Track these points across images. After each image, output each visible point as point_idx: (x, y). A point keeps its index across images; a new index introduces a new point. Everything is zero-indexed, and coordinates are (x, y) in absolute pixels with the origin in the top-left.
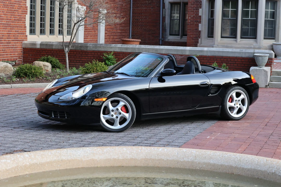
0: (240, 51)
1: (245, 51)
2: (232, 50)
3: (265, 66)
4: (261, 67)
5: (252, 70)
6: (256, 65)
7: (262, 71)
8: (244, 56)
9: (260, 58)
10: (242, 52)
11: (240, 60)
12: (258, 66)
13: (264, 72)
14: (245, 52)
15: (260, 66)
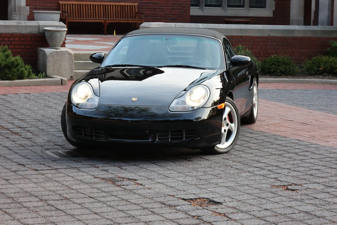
0: (18, 25)
1: (25, 23)
2: (5, 22)
3: (61, 47)
4: (58, 48)
5: (51, 53)
6: (47, 45)
7: (65, 54)
8: (24, 31)
9: (58, 34)
10: (21, 26)
11: (17, 39)
12: (50, 47)
13: (68, 55)
14: (25, 25)
15: (56, 46)
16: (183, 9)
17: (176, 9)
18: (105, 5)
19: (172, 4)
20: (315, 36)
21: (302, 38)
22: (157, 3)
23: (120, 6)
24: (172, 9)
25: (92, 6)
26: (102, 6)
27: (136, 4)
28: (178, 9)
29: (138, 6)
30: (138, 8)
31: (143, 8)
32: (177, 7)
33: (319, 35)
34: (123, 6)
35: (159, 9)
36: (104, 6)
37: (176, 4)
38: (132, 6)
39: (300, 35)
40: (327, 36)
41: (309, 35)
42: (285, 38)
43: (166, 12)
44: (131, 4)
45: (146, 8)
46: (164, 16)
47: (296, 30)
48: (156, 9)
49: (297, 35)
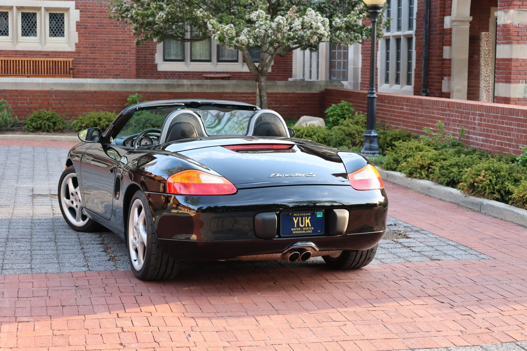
16: (127, 64)
17: (119, 64)
18: (36, 61)
19: (114, 59)
20: (113, 90)
21: (95, 92)
22: (96, 59)
23: (53, 61)
24: (115, 64)
25: (20, 62)
26: (32, 62)
27: (71, 60)
28: (122, 64)
29: (72, 61)
30: (73, 64)
31: (81, 64)
32: (121, 62)
33: (117, 89)
34: (55, 61)
35: (99, 64)
36: (34, 62)
37: (119, 59)
38: (66, 61)
39: (93, 89)
40: (129, 90)
41: (104, 89)
42: (72, 92)
43: (107, 68)
44: (65, 60)
45: (83, 64)
46: (105, 72)
47: (86, 84)
48: (96, 64)
49: (88, 89)
